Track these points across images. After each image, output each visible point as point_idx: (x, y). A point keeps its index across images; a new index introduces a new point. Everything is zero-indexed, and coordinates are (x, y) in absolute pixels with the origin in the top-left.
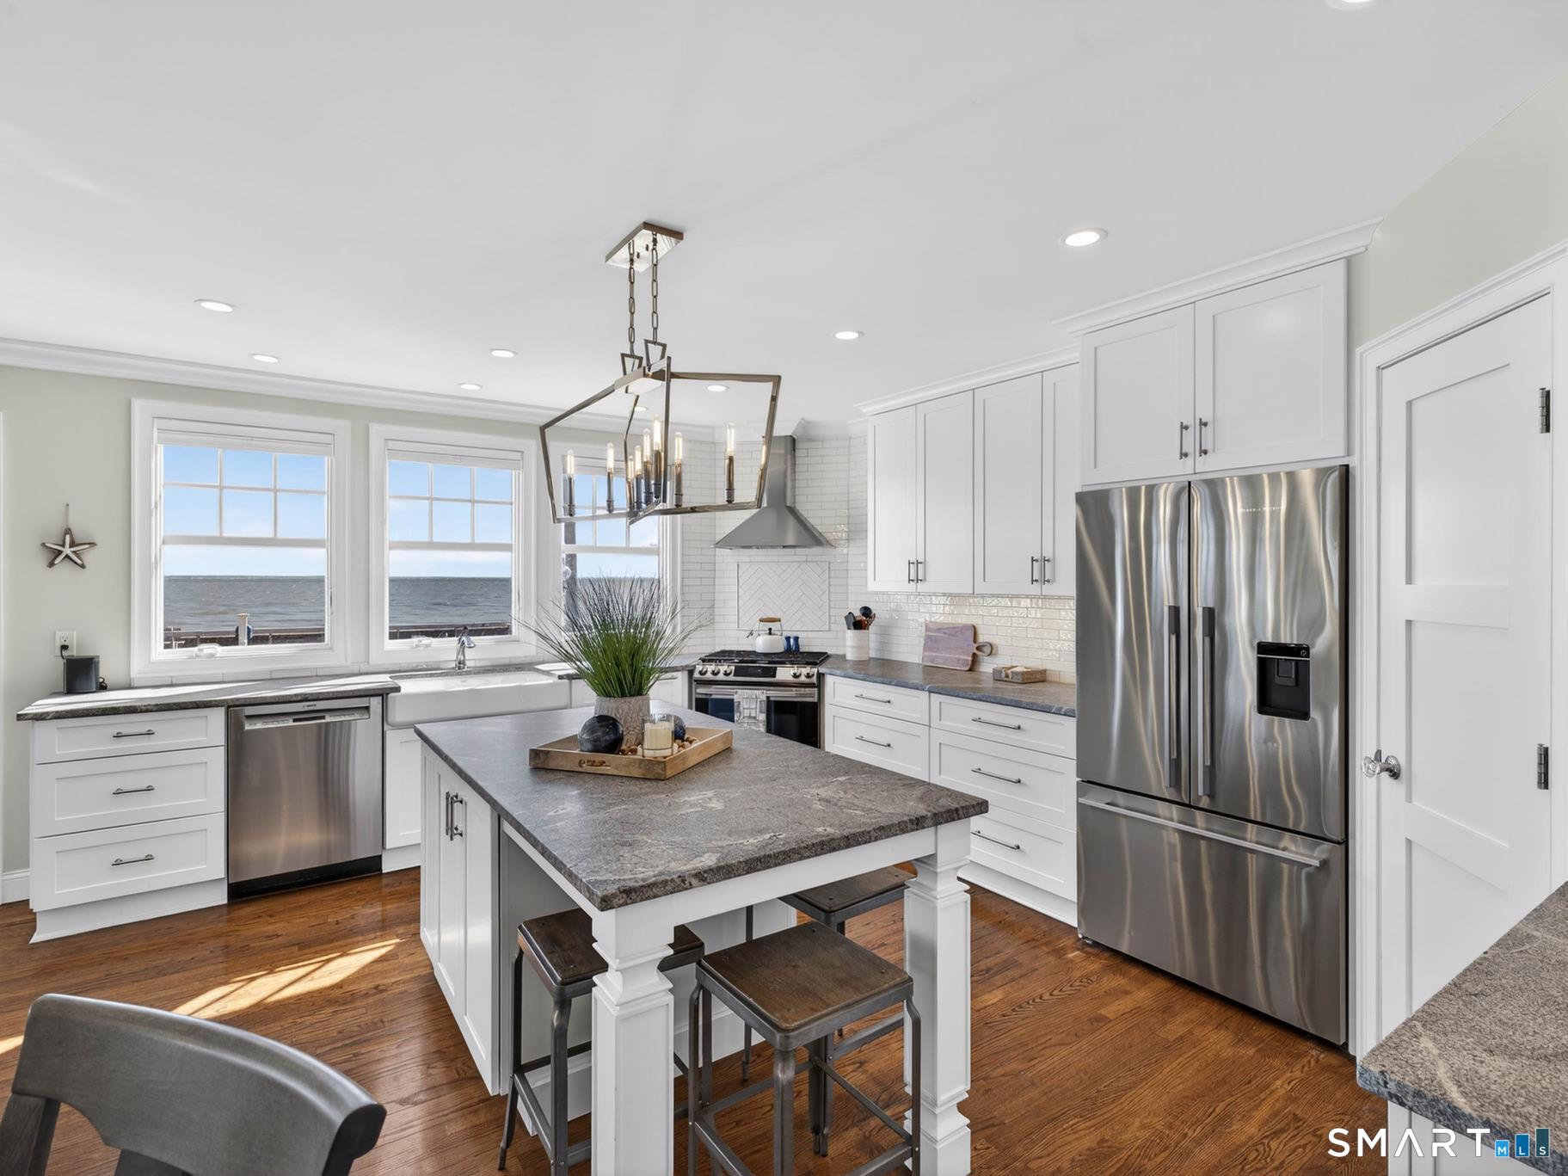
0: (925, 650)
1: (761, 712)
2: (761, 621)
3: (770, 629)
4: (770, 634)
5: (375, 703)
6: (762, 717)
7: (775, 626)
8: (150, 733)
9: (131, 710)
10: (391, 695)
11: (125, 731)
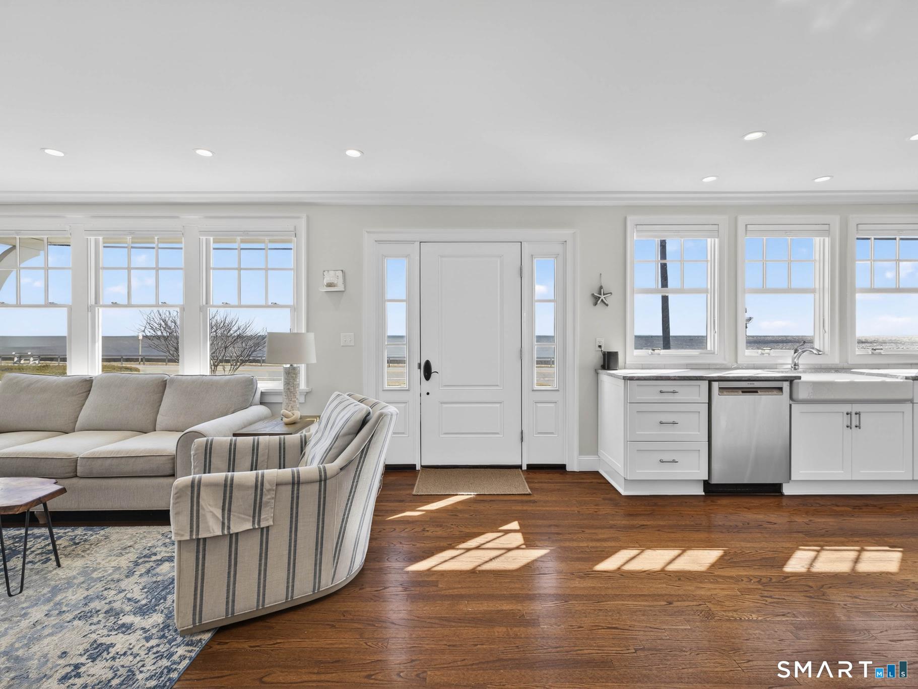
5: (786, 386)
8: (674, 392)
9: (668, 378)
10: (795, 381)
11: (664, 389)
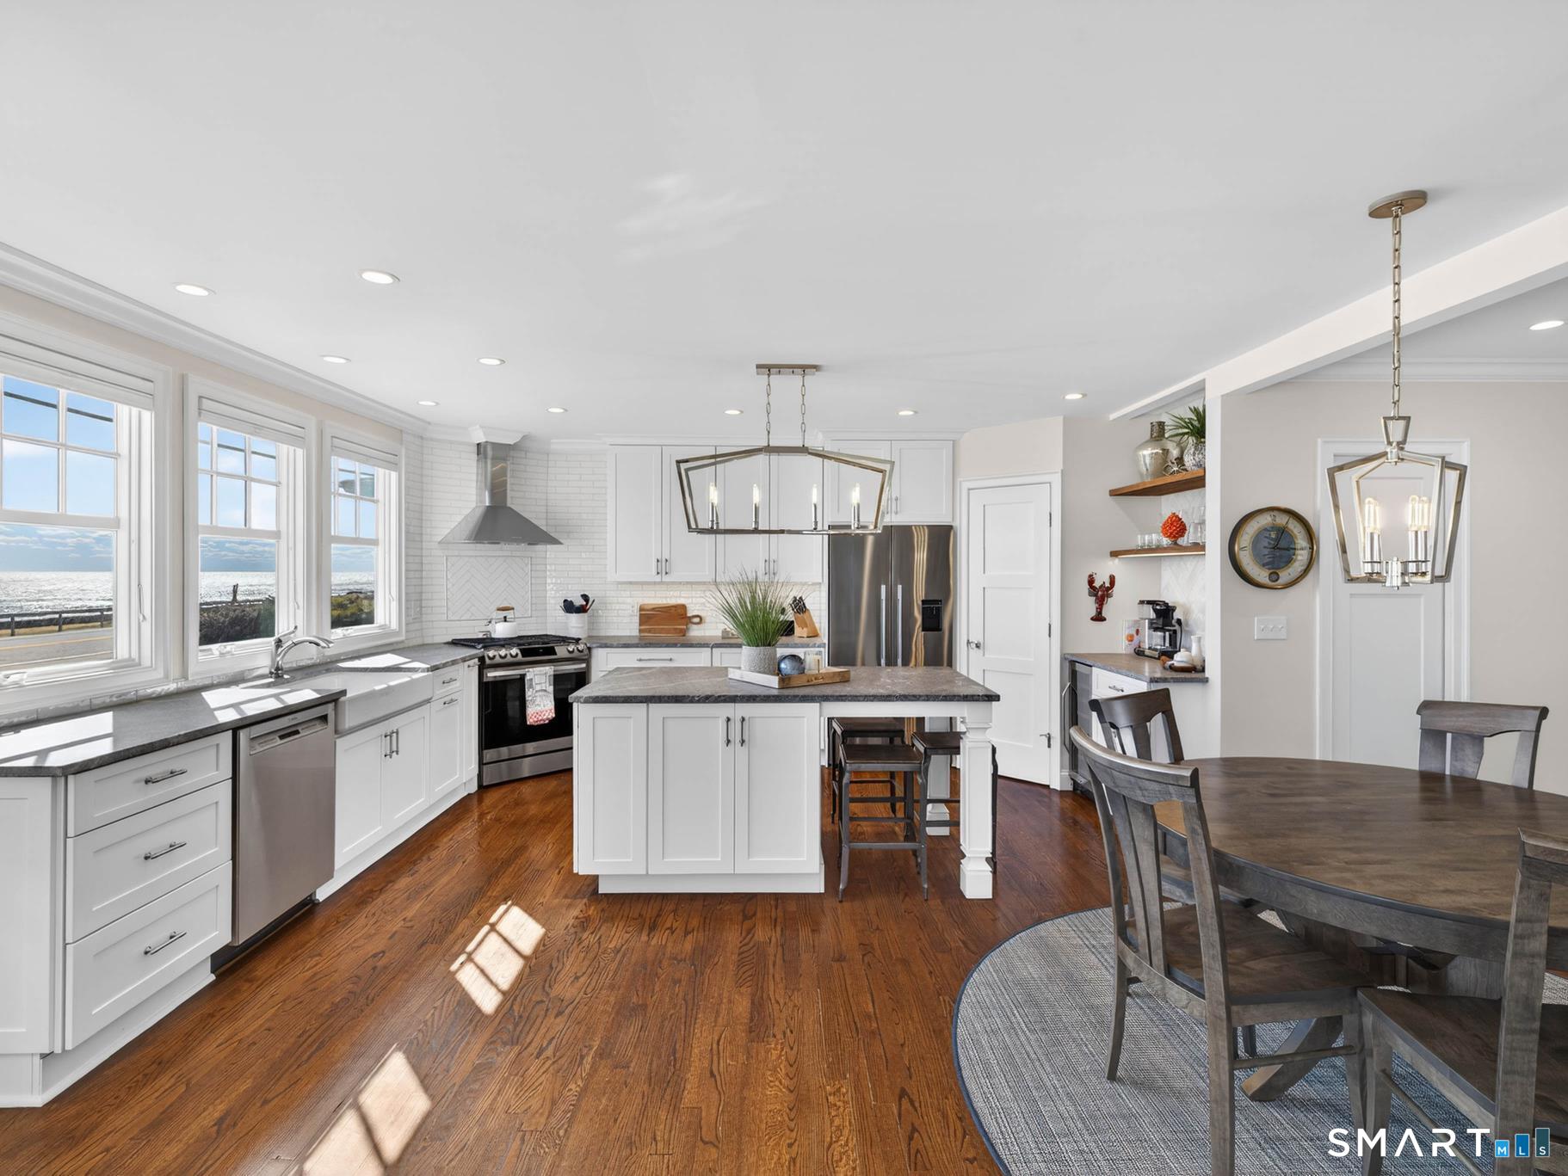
0: (640, 625)
1: (550, 685)
2: (499, 609)
3: (505, 617)
4: (505, 621)
5: (331, 711)
6: (551, 689)
7: (509, 614)
9: (165, 744)
10: (341, 700)
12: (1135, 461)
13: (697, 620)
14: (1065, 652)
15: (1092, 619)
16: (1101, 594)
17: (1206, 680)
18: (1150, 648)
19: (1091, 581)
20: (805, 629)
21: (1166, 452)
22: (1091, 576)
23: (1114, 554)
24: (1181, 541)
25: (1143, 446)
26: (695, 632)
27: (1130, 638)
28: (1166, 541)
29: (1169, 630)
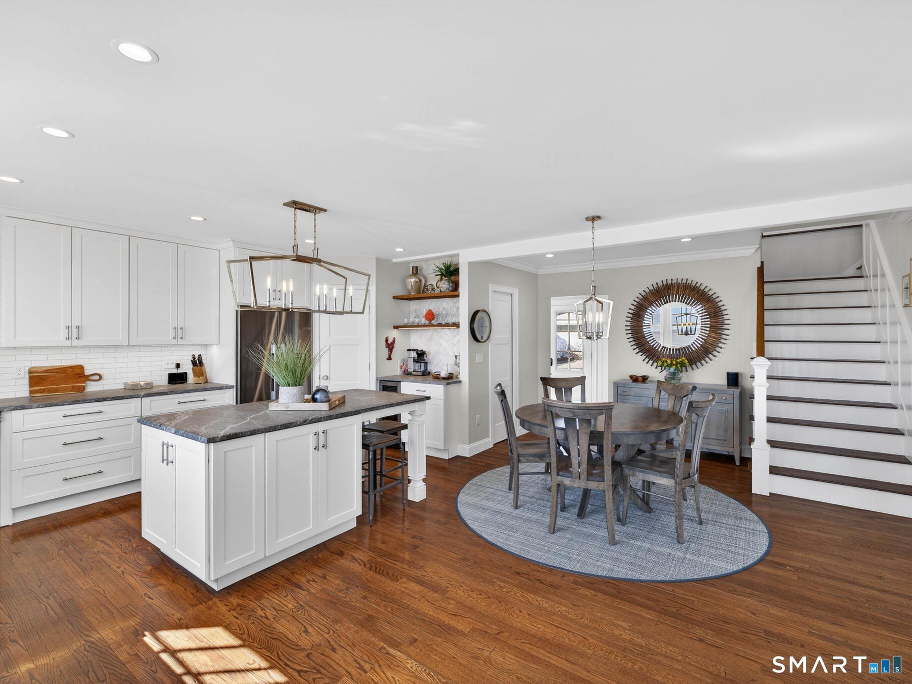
0: (31, 387)
12: (405, 284)
13: (97, 377)
14: (378, 377)
15: (387, 359)
16: (390, 346)
17: (460, 382)
18: (414, 371)
19: (387, 340)
20: (201, 378)
21: (420, 281)
22: (387, 338)
23: (396, 327)
24: (433, 322)
25: (410, 276)
26: (92, 387)
27: (401, 367)
28: (427, 322)
29: (423, 362)
